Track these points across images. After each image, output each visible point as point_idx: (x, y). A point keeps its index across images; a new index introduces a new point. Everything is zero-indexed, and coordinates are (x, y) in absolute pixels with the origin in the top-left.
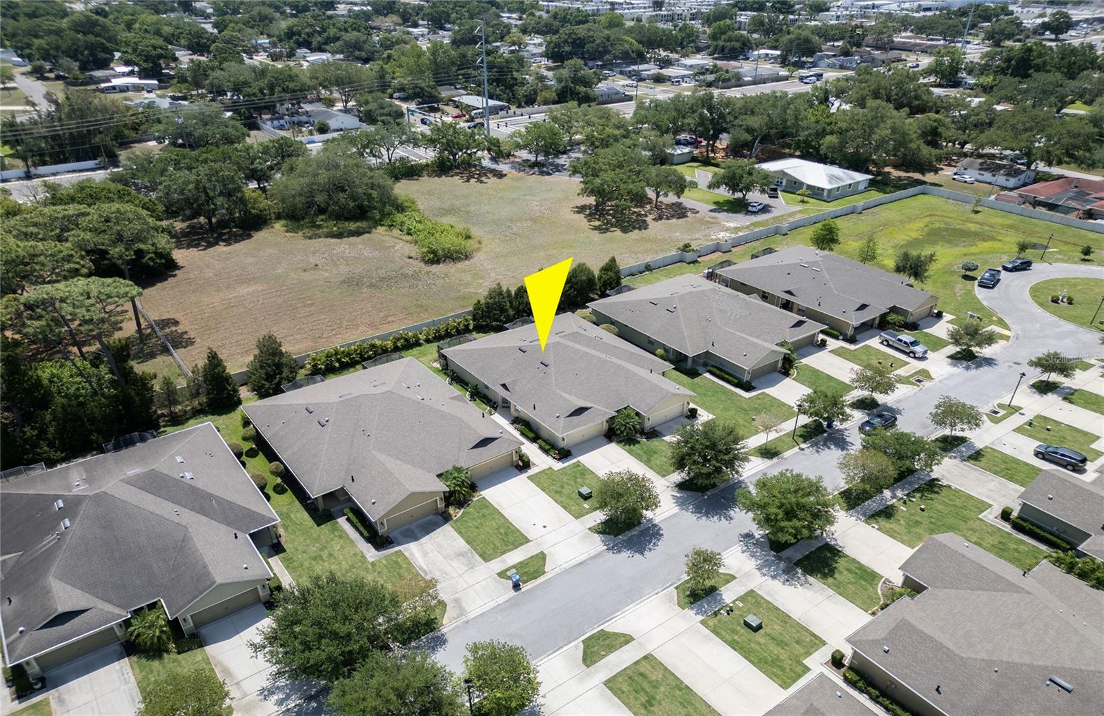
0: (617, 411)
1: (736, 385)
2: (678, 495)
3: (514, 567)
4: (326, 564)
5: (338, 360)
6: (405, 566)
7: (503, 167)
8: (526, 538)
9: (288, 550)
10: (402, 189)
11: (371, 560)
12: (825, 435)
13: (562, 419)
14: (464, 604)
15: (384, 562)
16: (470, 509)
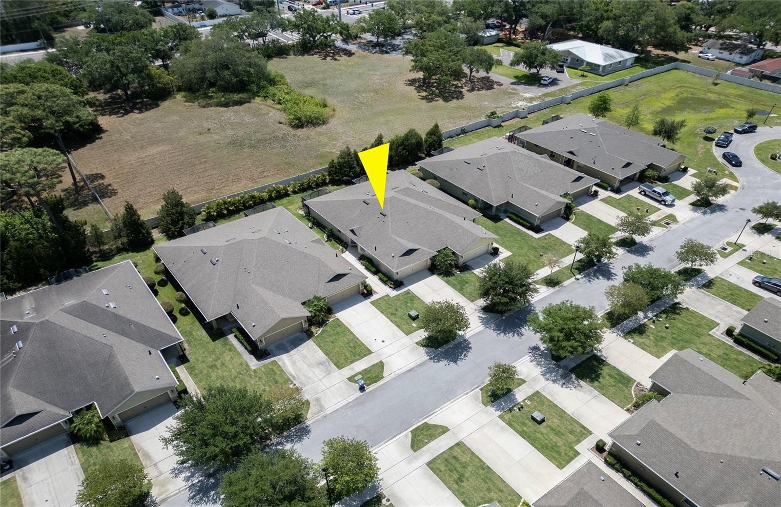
0: (438, 252)
1: (529, 228)
2: (483, 316)
3: (360, 373)
4: (219, 371)
5: (227, 209)
6: (278, 373)
7: (352, 47)
8: (370, 350)
9: (191, 360)
10: (274, 66)
11: (253, 368)
12: (595, 267)
13: (396, 259)
14: (323, 402)
15: (263, 369)
16: (327, 328)
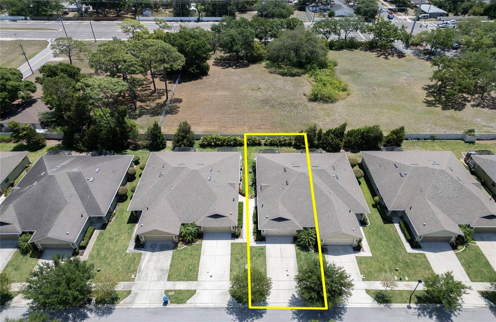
0: (304, 228)
1: (409, 241)
2: (297, 296)
3: (175, 291)
4: (111, 244)
6: (136, 262)
8: (197, 278)
9: (106, 229)
10: (332, 55)
11: (128, 252)
13: (268, 220)
14: (137, 298)
15: (131, 256)
16: (189, 247)
